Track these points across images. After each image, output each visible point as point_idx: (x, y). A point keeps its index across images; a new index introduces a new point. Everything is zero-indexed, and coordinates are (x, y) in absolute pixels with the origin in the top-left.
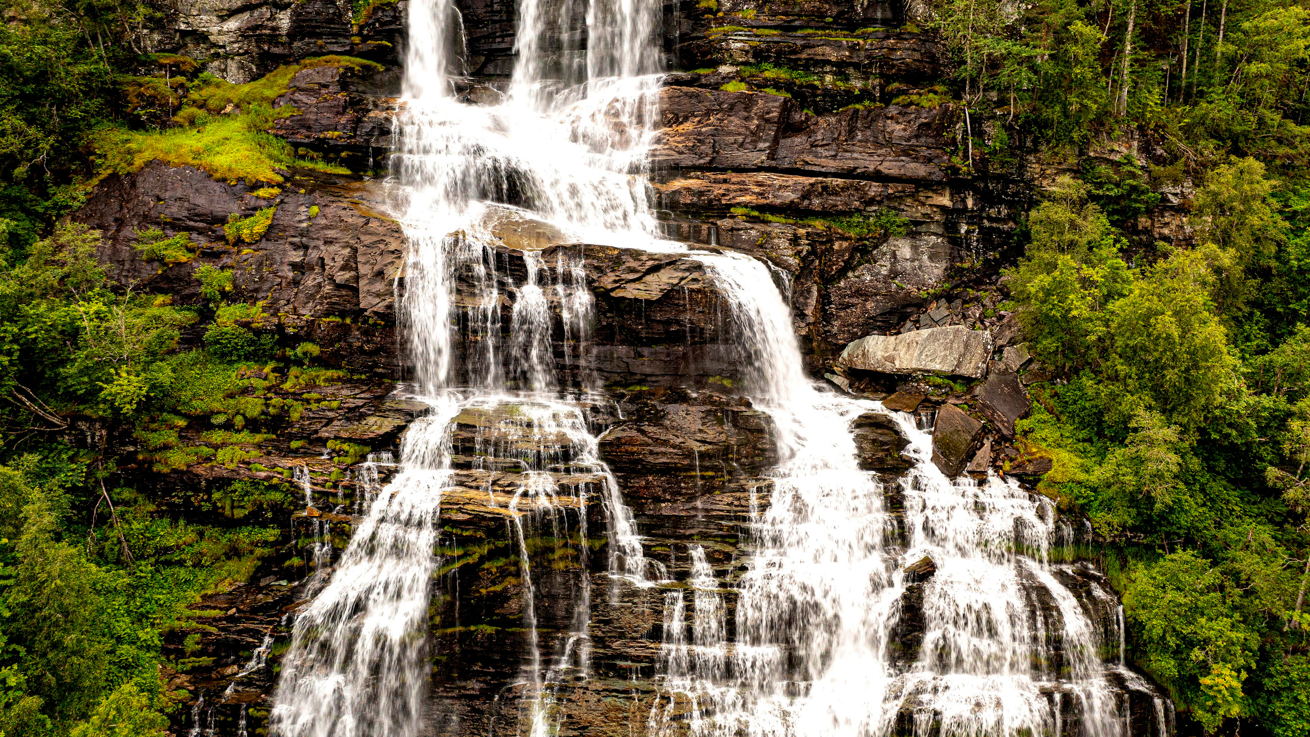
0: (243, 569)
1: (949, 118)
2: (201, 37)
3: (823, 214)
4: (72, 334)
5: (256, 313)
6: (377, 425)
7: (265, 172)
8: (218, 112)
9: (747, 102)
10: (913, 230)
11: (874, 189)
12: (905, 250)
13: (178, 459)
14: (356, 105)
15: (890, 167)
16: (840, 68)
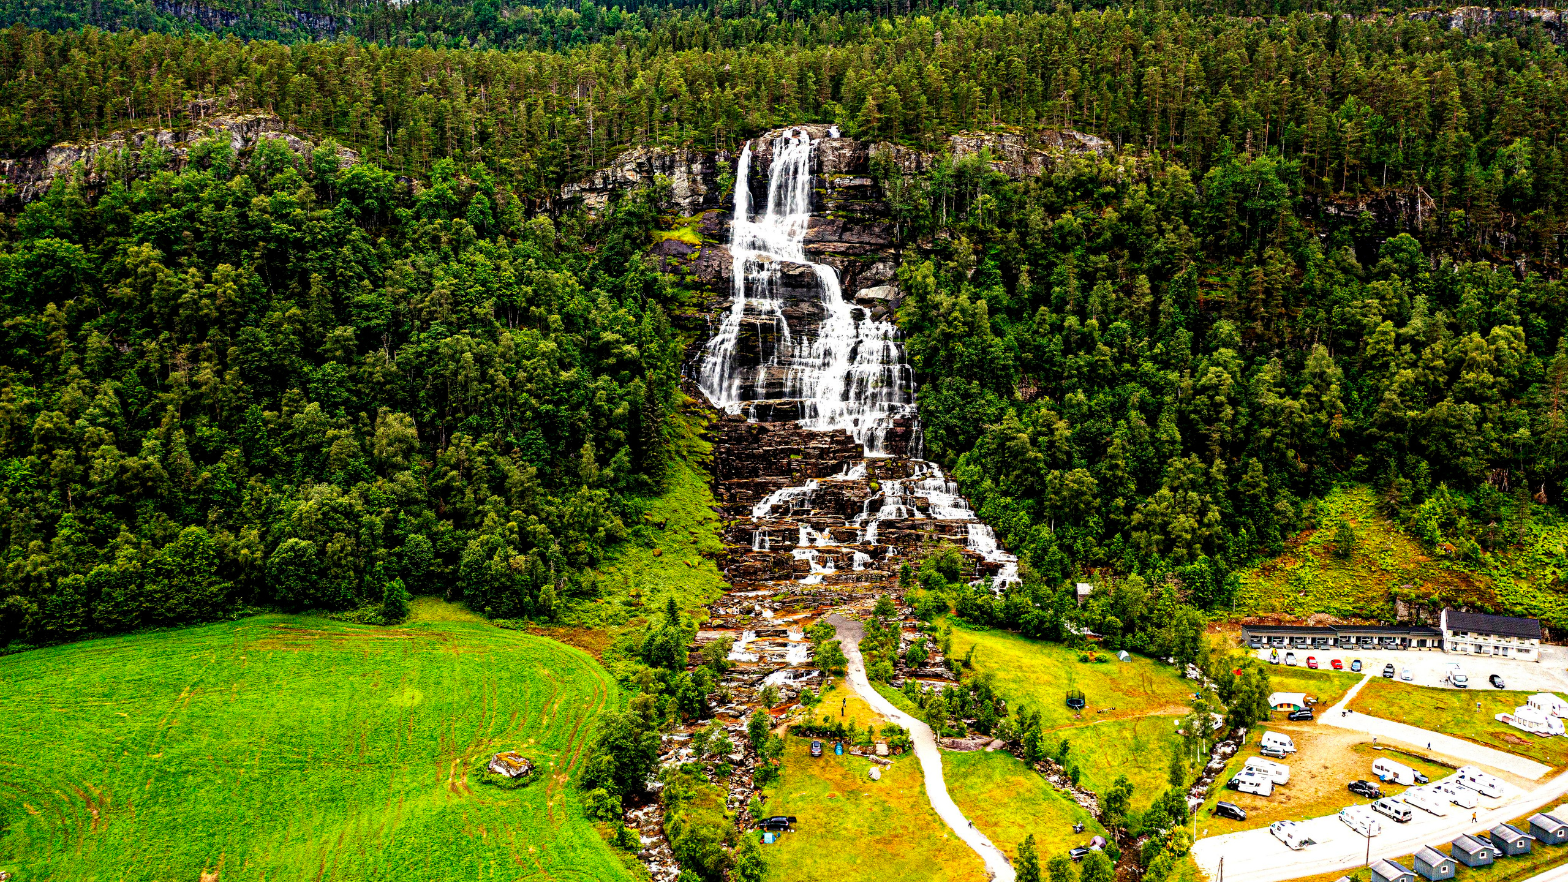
0: (691, 341)
1: (892, 227)
2: (678, 204)
3: (854, 254)
4: (655, 280)
5: (696, 278)
6: (726, 305)
7: (697, 242)
8: (682, 225)
9: (832, 222)
10: (883, 260)
11: (868, 247)
12: (881, 266)
13: (677, 312)
14: (721, 223)
15: (873, 241)
16: (862, 212)
